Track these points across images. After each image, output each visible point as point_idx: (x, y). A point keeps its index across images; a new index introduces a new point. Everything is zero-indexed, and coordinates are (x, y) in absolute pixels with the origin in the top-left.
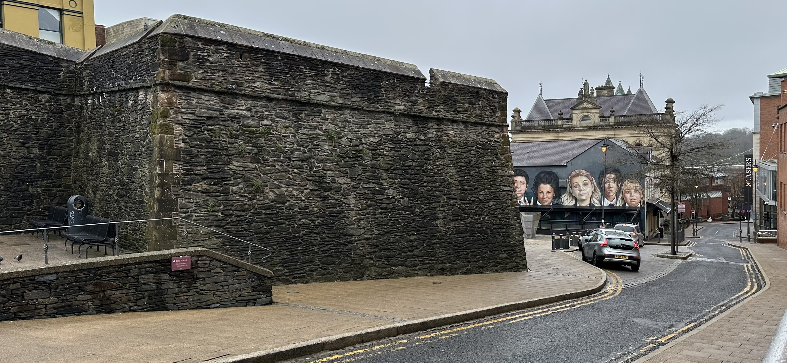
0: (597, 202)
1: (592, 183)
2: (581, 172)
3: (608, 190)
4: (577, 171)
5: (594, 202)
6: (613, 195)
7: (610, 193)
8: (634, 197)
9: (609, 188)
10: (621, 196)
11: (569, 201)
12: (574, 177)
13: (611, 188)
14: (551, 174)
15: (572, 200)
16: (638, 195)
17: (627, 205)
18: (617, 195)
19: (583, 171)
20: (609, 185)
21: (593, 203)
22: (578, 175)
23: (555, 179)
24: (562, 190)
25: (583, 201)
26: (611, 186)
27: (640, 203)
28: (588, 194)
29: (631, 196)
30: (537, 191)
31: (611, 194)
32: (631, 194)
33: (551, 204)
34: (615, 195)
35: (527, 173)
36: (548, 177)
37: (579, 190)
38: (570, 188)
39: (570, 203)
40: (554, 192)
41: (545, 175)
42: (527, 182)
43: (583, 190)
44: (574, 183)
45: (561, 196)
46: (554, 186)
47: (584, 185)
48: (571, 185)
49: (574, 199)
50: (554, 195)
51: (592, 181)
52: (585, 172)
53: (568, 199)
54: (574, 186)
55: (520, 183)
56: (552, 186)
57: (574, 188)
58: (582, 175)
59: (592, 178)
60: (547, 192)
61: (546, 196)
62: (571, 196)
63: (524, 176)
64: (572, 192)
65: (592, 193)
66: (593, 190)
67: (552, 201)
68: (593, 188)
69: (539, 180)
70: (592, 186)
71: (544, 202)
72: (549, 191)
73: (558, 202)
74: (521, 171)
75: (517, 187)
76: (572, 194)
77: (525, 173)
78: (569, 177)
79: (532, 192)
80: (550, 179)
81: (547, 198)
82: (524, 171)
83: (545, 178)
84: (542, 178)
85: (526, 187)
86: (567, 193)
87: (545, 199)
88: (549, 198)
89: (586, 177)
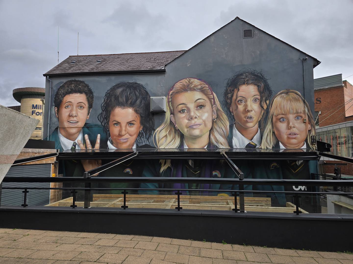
0: (222, 140)
1: (213, 104)
2: (192, 83)
3: (243, 116)
4: (185, 82)
5: (217, 141)
6: (252, 125)
7: (247, 122)
8: (294, 129)
9: (246, 111)
10: (269, 127)
11: (169, 139)
12: (179, 92)
13: (248, 111)
14: (135, 89)
15: (174, 138)
16: (303, 125)
17: (282, 147)
18: (262, 127)
19: (196, 82)
20: (246, 106)
21: (215, 143)
22: (186, 89)
23: (143, 98)
24: (156, 119)
25: (195, 138)
26: (249, 108)
27: (306, 140)
28: (205, 125)
29: (289, 128)
30: (108, 123)
31: (250, 125)
32: (288, 123)
33: (134, 147)
34: (257, 126)
35: (89, 87)
36: (130, 94)
37: (189, 118)
38: (171, 115)
39: (170, 144)
40: (140, 122)
41: (124, 90)
42: (89, 105)
43: (196, 118)
44: (178, 105)
45: (155, 130)
46: (142, 112)
47: (197, 108)
48: (172, 108)
49: (178, 136)
50: (141, 129)
51: (213, 100)
52: (199, 84)
53: (166, 135)
54: (180, 109)
55: (76, 107)
56: (138, 111)
57: (179, 113)
58: (193, 89)
59: (212, 94)
60: (127, 123)
61: (125, 131)
62: (173, 130)
63: (84, 93)
64: (174, 123)
65: (213, 124)
66: (214, 117)
67: (136, 141)
68: (215, 114)
69: (113, 100)
70: (212, 108)
71: (121, 143)
72: (131, 121)
73: (148, 142)
74: (79, 82)
75: (71, 114)
76: (175, 126)
77: (87, 87)
78: (169, 94)
79: (100, 124)
80: (134, 98)
81: (127, 134)
82: (85, 83)
83: (125, 96)
84: (118, 97)
85: (88, 114)
86: (166, 125)
87: (124, 137)
88: (131, 135)
89: (201, 93)
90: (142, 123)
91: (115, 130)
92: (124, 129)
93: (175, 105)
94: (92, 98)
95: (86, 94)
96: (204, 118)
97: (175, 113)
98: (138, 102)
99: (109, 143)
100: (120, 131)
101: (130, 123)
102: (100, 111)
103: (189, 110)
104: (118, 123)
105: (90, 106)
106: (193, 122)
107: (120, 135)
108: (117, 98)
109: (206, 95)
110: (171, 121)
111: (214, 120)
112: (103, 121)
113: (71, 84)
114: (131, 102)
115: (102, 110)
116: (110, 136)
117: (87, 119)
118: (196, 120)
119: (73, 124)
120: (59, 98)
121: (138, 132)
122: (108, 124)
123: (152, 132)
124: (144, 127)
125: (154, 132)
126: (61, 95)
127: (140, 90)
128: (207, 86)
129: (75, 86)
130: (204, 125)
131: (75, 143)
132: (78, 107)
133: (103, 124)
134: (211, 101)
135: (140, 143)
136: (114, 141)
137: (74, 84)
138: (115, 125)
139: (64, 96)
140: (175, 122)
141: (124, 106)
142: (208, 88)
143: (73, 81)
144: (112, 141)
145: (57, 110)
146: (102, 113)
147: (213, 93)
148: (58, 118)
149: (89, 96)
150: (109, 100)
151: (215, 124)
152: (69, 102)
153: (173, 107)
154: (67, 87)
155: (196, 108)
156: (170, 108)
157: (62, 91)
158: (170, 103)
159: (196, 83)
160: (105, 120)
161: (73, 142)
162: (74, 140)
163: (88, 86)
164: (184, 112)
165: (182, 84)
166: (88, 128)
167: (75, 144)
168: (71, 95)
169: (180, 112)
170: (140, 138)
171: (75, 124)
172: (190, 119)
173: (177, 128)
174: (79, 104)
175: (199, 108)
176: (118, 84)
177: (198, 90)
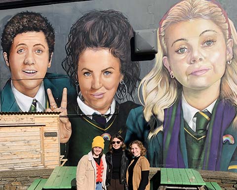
2: (196, 6)
4: (185, 4)
12: (175, 21)
19: (203, 4)
22: (187, 16)
25: (199, 90)
33: (113, 105)
35: (48, 22)
36: (104, 28)
37: (190, 61)
38: (165, 57)
39: (162, 99)
40: (120, 70)
41: (95, 22)
42: (49, 47)
43: (201, 59)
44: (175, 42)
45: (140, 80)
46: (122, 54)
47: (203, 44)
48: (165, 47)
49: (175, 88)
50: (121, 80)
51: (227, 32)
52: (206, 7)
53: (157, 87)
54: (177, 48)
55: (32, 51)
56: (117, 52)
57: (176, 54)
58: (197, 16)
59: (227, 21)
60: (102, 71)
61: (100, 83)
62: (167, 80)
63: (41, 31)
64: (168, 69)
65: (226, 68)
66: (228, 57)
67: (115, 96)
68: (230, 53)
69: (81, 39)
70: (226, 44)
71: (94, 100)
72: (107, 69)
73: (131, 97)
74: (32, 16)
75: (26, 62)
76: (169, 73)
77: (44, 22)
78: (161, 25)
79: (65, 73)
80: (111, 34)
81: (103, 87)
82: (41, 17)
83: (97, 32)
84: (88, 33)
85: (50, 60)
86: (157, 72)
87: (99, 92)
88: (107, 89)
89: (211, 21)
90: (122, 71)
91: (86, 82)
92: (97, 79)
93: (170, 42)
94: (53, 37)
95: (45, 32)
96: (213, 60)
97: (170, 53)
98: (116, 39)
99: (78, 99)
100: (93, 83)
101: (106, 72)
102: (65, 56)
103: (190, 49)
104: (89, 72)
105: (51, 49)
106: (197, 66)
107: (93, 89)
108: (86, 35)
109: (217, 23)
110: (164, 67)
111: (228, 63)
112: (69, 69)
113: (23, 18)
114: (107, 40)
115: (67, 53)
116: (79, 90)
117: (49, 67)
118: (200, 63)
119: (30, 75)
120: (8, 40)
121: (118, 84)
122: (77, 74)
123: (137, 83)
124: (124, 77)
125: (139, 83)
126: (11, 35)
127: (119, 22)
128: (220, 10)
129: (28, 21)
130: (213, 70)
131: (35, 100)
132: (35, 51)
133: (69, 73)
134: (224, 34)
135: (120, 100)
136: (85, 98)
137: (27, 18)
138: (86, 75)
139: (15, 36)
140: (170, 67)
141: (96, 46)
142: (221, 13)
143: (24, 13)
144: (83, 98)
145: (6, 55)
146: (67, 59)
147: (229, 20)
148: (9, 67)
149: (49, 35)
150: (75, 39)
151: (229, 68)
152: (22, 44)
153: (166, 45)
154: (17, 23)
155: (201, 45)
156: (162, 47)
157: (11, 29)
158: (163, 39)
159: (202, 6)
160: (72, 68)
161: (32, 99)
162: (33, 96)
163: (46, 21)
164: (183, 52)
165: (181, 8)
166: (50, 79)
167: (35, 102)
168: (23, 34)
169: (177, 51)
170: (121, 92)
171: (33, 74)
172: (192, 62)
173: (173, 76)
174: (36, 46)
175: (206, 45)
176: (88, 14)
177: (206, 17)
